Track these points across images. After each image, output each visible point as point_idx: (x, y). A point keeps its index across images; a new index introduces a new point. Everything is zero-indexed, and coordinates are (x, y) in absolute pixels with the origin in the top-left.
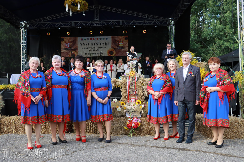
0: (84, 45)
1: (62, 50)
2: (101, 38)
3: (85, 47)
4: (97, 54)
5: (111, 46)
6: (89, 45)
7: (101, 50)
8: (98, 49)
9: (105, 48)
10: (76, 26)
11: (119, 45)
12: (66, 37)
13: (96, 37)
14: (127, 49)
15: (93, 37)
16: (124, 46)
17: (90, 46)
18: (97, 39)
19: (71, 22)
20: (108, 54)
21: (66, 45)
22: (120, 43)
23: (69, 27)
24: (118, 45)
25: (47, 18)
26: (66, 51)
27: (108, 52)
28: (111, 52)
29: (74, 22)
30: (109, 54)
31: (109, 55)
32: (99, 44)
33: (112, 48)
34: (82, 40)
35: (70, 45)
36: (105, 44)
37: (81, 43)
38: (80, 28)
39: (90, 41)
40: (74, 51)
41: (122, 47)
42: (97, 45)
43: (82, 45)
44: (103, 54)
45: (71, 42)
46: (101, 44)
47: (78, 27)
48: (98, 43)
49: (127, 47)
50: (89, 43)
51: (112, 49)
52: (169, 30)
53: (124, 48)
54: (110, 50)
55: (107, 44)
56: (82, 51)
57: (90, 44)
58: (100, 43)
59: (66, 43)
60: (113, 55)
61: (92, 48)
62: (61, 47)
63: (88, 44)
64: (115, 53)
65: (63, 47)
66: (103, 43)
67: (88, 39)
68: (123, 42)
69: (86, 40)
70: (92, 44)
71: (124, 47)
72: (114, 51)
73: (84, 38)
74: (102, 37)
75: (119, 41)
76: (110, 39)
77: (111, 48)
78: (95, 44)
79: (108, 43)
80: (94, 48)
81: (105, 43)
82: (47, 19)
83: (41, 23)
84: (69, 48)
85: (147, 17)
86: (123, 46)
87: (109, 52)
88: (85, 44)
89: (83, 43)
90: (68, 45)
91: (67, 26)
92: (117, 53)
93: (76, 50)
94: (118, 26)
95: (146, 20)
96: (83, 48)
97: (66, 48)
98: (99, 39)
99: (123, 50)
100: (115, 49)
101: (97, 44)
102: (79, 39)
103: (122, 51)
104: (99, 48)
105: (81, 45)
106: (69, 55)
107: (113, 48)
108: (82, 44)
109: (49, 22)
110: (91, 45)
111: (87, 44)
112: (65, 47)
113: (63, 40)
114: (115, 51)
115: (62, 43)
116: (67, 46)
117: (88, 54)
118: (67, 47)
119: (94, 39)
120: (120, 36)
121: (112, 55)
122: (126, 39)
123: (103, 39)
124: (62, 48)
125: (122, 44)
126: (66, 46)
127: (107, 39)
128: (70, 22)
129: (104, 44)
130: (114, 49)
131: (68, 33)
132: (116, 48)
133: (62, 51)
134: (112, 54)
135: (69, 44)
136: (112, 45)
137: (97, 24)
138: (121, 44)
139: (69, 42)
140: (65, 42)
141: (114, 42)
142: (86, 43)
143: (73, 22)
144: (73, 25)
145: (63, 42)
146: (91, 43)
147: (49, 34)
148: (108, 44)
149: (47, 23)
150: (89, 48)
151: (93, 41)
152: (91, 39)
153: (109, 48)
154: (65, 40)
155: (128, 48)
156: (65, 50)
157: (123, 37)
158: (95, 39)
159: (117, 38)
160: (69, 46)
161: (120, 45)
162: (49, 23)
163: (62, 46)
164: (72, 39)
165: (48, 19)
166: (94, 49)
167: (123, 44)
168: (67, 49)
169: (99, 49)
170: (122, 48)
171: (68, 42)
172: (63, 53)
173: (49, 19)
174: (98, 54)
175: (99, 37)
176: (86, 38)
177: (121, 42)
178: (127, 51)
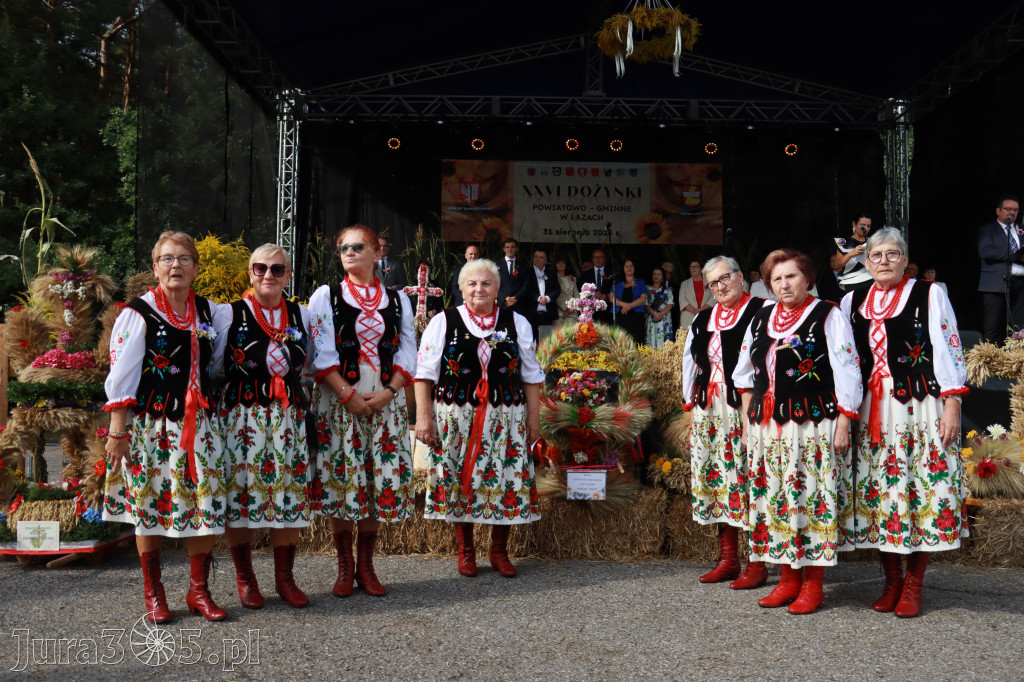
0: (541, 194)
1: (445, 211)
2: (610, 171)
3: (544, 201)
4: (592, 233)
6: (558, 194)
7: (608, 216)
8: (596, 212)
9: (628, 209)
10: (510, 115)
11: (683, 199)
12: (465, 158)
13: (589, 165)
15: (576, 165)
16: (703, 205)
17: (564, 199)
18: (595, 172)
19: (490, 100)
21: (466, 192)
22: (687, 190)
23: (483, 116)
24: (680, 202)
25: (387, 76)
26: (465, 217)
28: (650, 229)
29: (502, 100)
30: (641, 236)
32: (603, 192)
33: (657, 210)
34: (531, 172)
35: (480, 192)
36: (628, 192)
37: (525, 187)
38: (529, 123)
39: (564, 181)
40: (499, 220)
42: (595, 195)
43: (529, 194)
44: (617, 232)
45: (487, 180)
46: (608, 195)
47: (521, 119)
48: (599, 189)
50: (559, 187)
52: (886, 149)
53: (703, 215)
55: (635, 192)
56: (531, 220)
57: (564, 191)
58: (606, 188)
59: (465, 183)
60: (660, 241)
61: (570, 208)
62: (443, 200)
63: (554, 192)
64: (666, 234)
65: (453, 202)
66: (616, 190)
67: (557, 172)
68: (699, 188)
69: (546, 173)
70: (573, 192)
72: (664, 226)
73: (539, 165)
74: (614, 166)
75: (685, 185)
76: (646, 172)
78: (586, 191)
79: (639, 190)
80: (583, 208)
81: (628, 189)
82: (387, 83)
83: (361, 99)
84: (478, 203)
85: (800, 90)
86: (698, 205)
88: (544, 190)
89: (537, 187)
90: (472, 193)
91: (471, 113)
93: (504, 212)
94: (680, 122)
95: (795, 103)
96: (534, 207)
97: (462, 206)
98: (602, 174)
99: (699, 221)
100: (666, 215)
101: (592, 194)
102: (519, 168)
104: (600, 208)
105: (527, 194)
106: (475, 236)
107: (659, 213)
108: (533, 190)
109: (395, 96)
110: (570, 194)
111: (550, 193)
112: (460, 201)
113: (451, 171)
115: (446, 184)
116: (468, 194)
117: (557, 233)
118: (469, 200)
119: (583, 172)
120: (687, 165)
121: (654, 242)
122: (713, 176)
123: (620, 172)
124: (447, 204)
125: (694, 198)
126: (462, 196)
127: (633, 172)
128: (485, 100)
129: (622, 194)
131: (476, 145)
132: (673, 211)
133: (447, 218)
135: (475, 187)
137: (596, 110)
138: (691, 197)
139: (474, 181)
140: (462, 181)
141: (665, 186)
142: (548, 188)
143: (496, 99)
144: (496, 110)
145: (453, 179)
146: (570, 188)
147: (394, 143)
148: (639, 195)
149: (389, 99)
150: (559, 208)
151: (577, 181)
152: (570, 172)
153: (643, 210)
154: (459, 171)
155: (721, 215)
156: (459, 211)
157: (699, 167)
158: (585, 170)
159: (675, 172)
160: (475, 198)
161: (688, 202)
162: (397, 99)
163: (446, 196)
164: (490, 167)
165: (392, 83)
166: (581, 213)
167: (700, 197)
168: (467, 207)
169: (601, 213)
171: (470, 179)
172: (451, 223)
173: (397, 80)
174: (597, 233)
175: (602, 166)
176: (550, 165)
177: (693, 188)
178: (718, 226)
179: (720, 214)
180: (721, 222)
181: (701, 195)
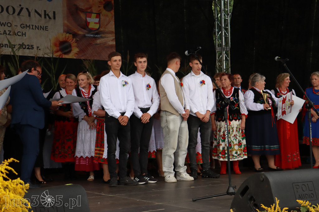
4: (17, 47)
5: (64, 25)
7: (30, 32)
8: (20, 29)
9: (46, 28)
11: (87, 24)
14: (112, 40)
16: (101, 29)
20: (55, 49)
22: (90, 17)
24: (85, 26)
27: (55, 45)
28: (62, 46)
30: (57, 52)
31: (59, 54)
32: (25, 12)
33: (68, 31)
41: (97, 32)
42: (19, 14)
44: (38, 47)
46: (29, 15)
48: (22, 9)
49: (111, 32)
51: (68, 35)
53: (102, 37)
54: (61, 39)
55: (51, 15)
60: (71, 56)
64: (75, 50)
66: (36, 12)
68: (98, 16)
71: (103, 32)
72: (74, 44)
75: (88, 12)
77: (64, 31)
78: (11, 11)
79: (54, 13)
80: (9, 25)
81: (45, 12)
86: (98, 29)
87: (58, 43)
92: (81, 51)
99: (98, 41)
100: (75, 35)
101: (16, 13)
103: (97, 44)
104: (23, 26)
107: (70, 34)
114: (77, 41)
122: (108, 7)
125: (95, 23)
129: (41, 16)
130: (73, 37)
132: (80, 33)
134: (66, 51)
136: (66, 22)
138: (93, 22)
141: (74, 12)
148: (54, 18)
153: (57, 30)
155: (114, 37)
161: (91, 26)
166: (7, 29)
167: (99, 23)
169: (24, 31)
170: (97, 34)
177: (94, 15)
178: (111, 46)
179: (112, 37)
180: (114, 43)
181: (100, 20)
